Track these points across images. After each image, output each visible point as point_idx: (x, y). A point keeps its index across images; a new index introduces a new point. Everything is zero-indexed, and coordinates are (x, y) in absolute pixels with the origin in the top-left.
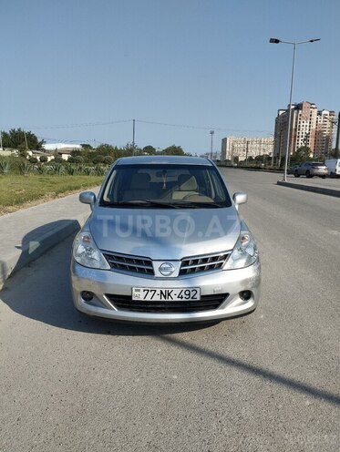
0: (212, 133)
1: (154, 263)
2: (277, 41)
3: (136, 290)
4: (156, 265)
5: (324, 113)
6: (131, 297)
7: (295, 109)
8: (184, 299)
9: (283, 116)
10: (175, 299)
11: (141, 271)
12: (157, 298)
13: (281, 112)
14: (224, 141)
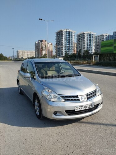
0: (13, 49)
1: (79, 97)
2: (41, 20)
3: (76, 107)
4: (80, 97)
5: (49, 43)
6: (74, 110)
7: (41, 42)
8: (90, 108)
9: (37, 44)
10: (88, 108)
11: (75, 100)
12: (83, 109)
13: (36, 43)
14: (18, 52)
